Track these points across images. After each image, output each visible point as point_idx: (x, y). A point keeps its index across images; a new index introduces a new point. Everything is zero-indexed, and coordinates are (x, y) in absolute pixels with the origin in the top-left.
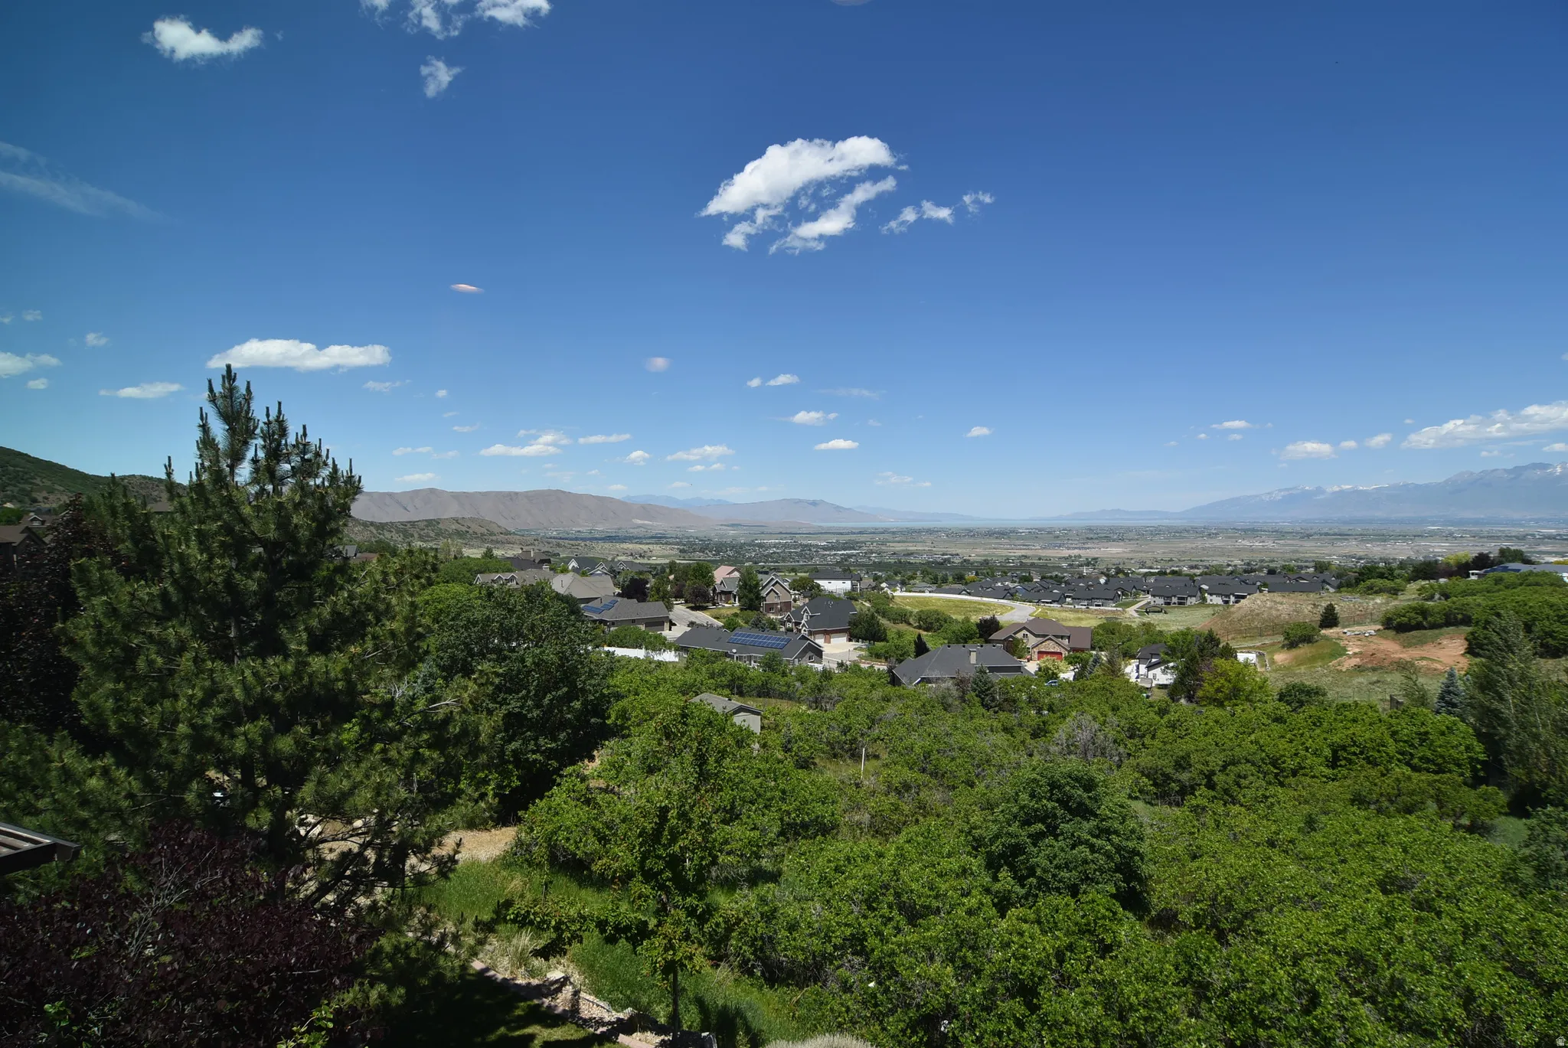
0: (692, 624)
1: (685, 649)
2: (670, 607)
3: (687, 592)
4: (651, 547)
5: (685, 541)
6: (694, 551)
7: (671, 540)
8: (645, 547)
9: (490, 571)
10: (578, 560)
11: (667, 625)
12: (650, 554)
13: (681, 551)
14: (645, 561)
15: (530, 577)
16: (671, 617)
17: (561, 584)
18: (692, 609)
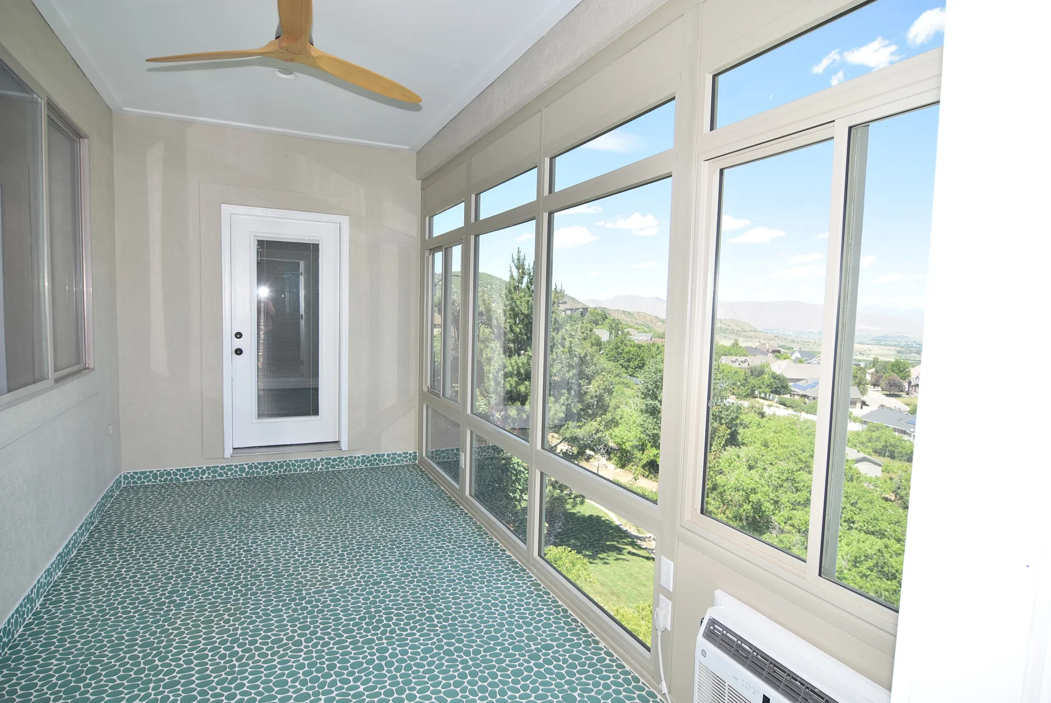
0: (882, 406)
1: (865, 422)
2: (863, 392)
3: (883, 382)
4: (870, 347)
5: (902, 344)
6: (911, 352)
7: (890, 343)
8: (865, 347)
9: (731, 354)
10: (800, 352)
11: (859, 405)
12: (869, 352)
13: (899, 352)
14: (864, 358)
15: (756, 361)
16: (864, 398)
17: (779, 367)
18: (887, 395)
